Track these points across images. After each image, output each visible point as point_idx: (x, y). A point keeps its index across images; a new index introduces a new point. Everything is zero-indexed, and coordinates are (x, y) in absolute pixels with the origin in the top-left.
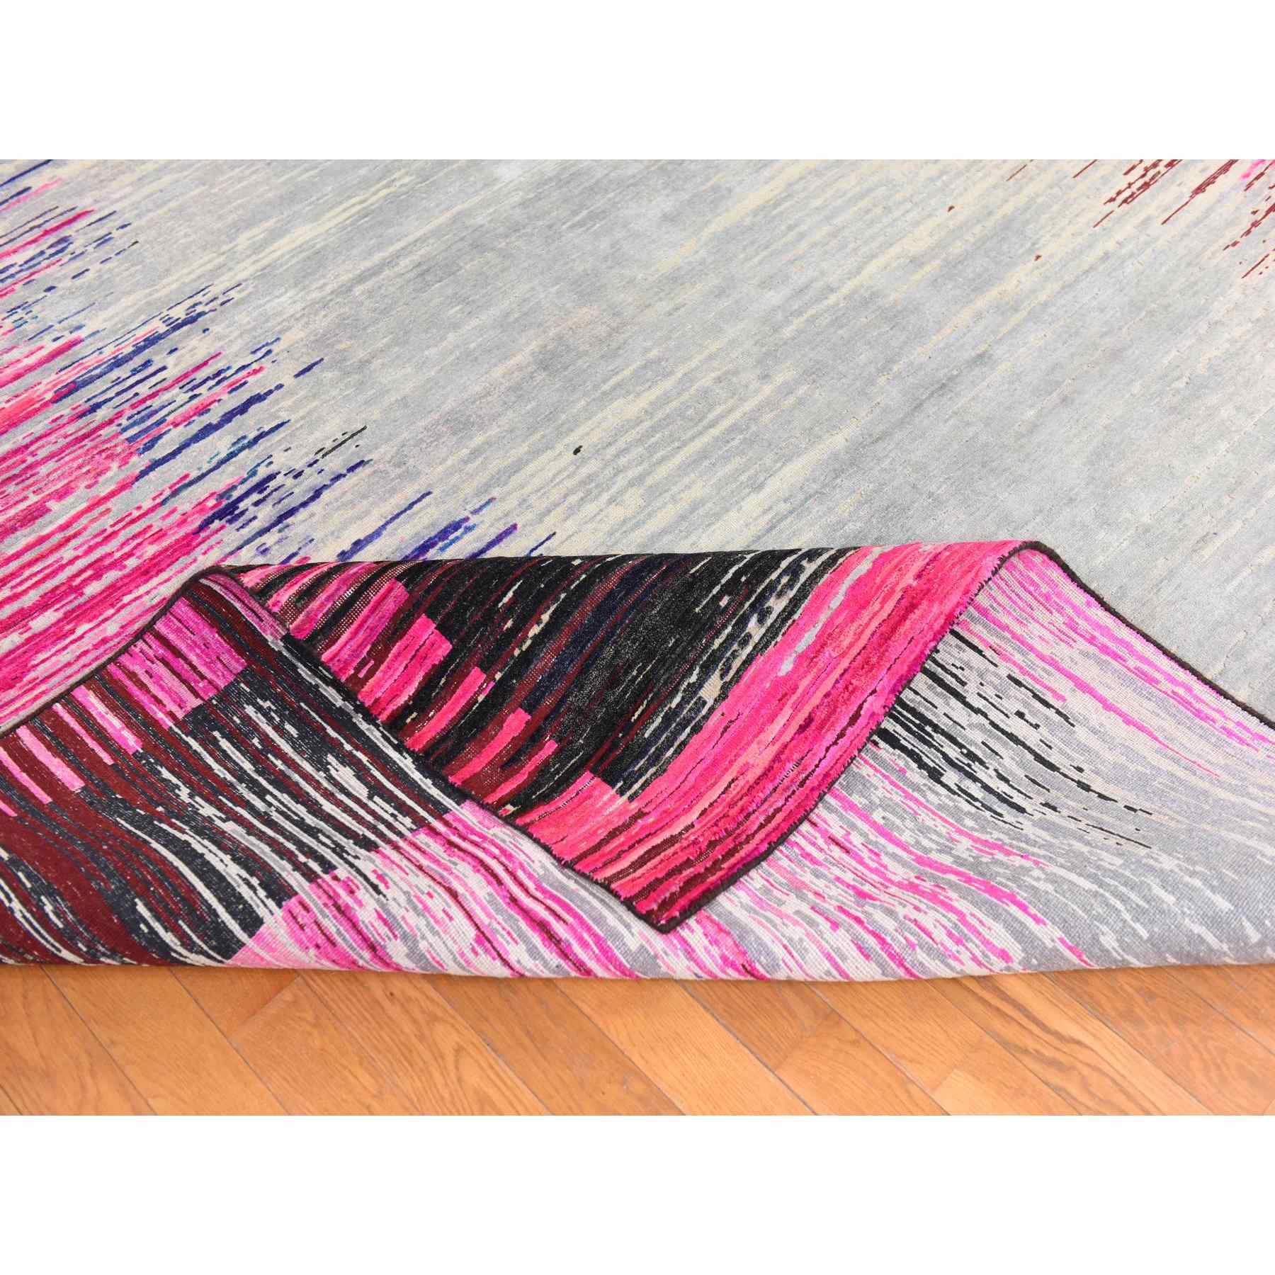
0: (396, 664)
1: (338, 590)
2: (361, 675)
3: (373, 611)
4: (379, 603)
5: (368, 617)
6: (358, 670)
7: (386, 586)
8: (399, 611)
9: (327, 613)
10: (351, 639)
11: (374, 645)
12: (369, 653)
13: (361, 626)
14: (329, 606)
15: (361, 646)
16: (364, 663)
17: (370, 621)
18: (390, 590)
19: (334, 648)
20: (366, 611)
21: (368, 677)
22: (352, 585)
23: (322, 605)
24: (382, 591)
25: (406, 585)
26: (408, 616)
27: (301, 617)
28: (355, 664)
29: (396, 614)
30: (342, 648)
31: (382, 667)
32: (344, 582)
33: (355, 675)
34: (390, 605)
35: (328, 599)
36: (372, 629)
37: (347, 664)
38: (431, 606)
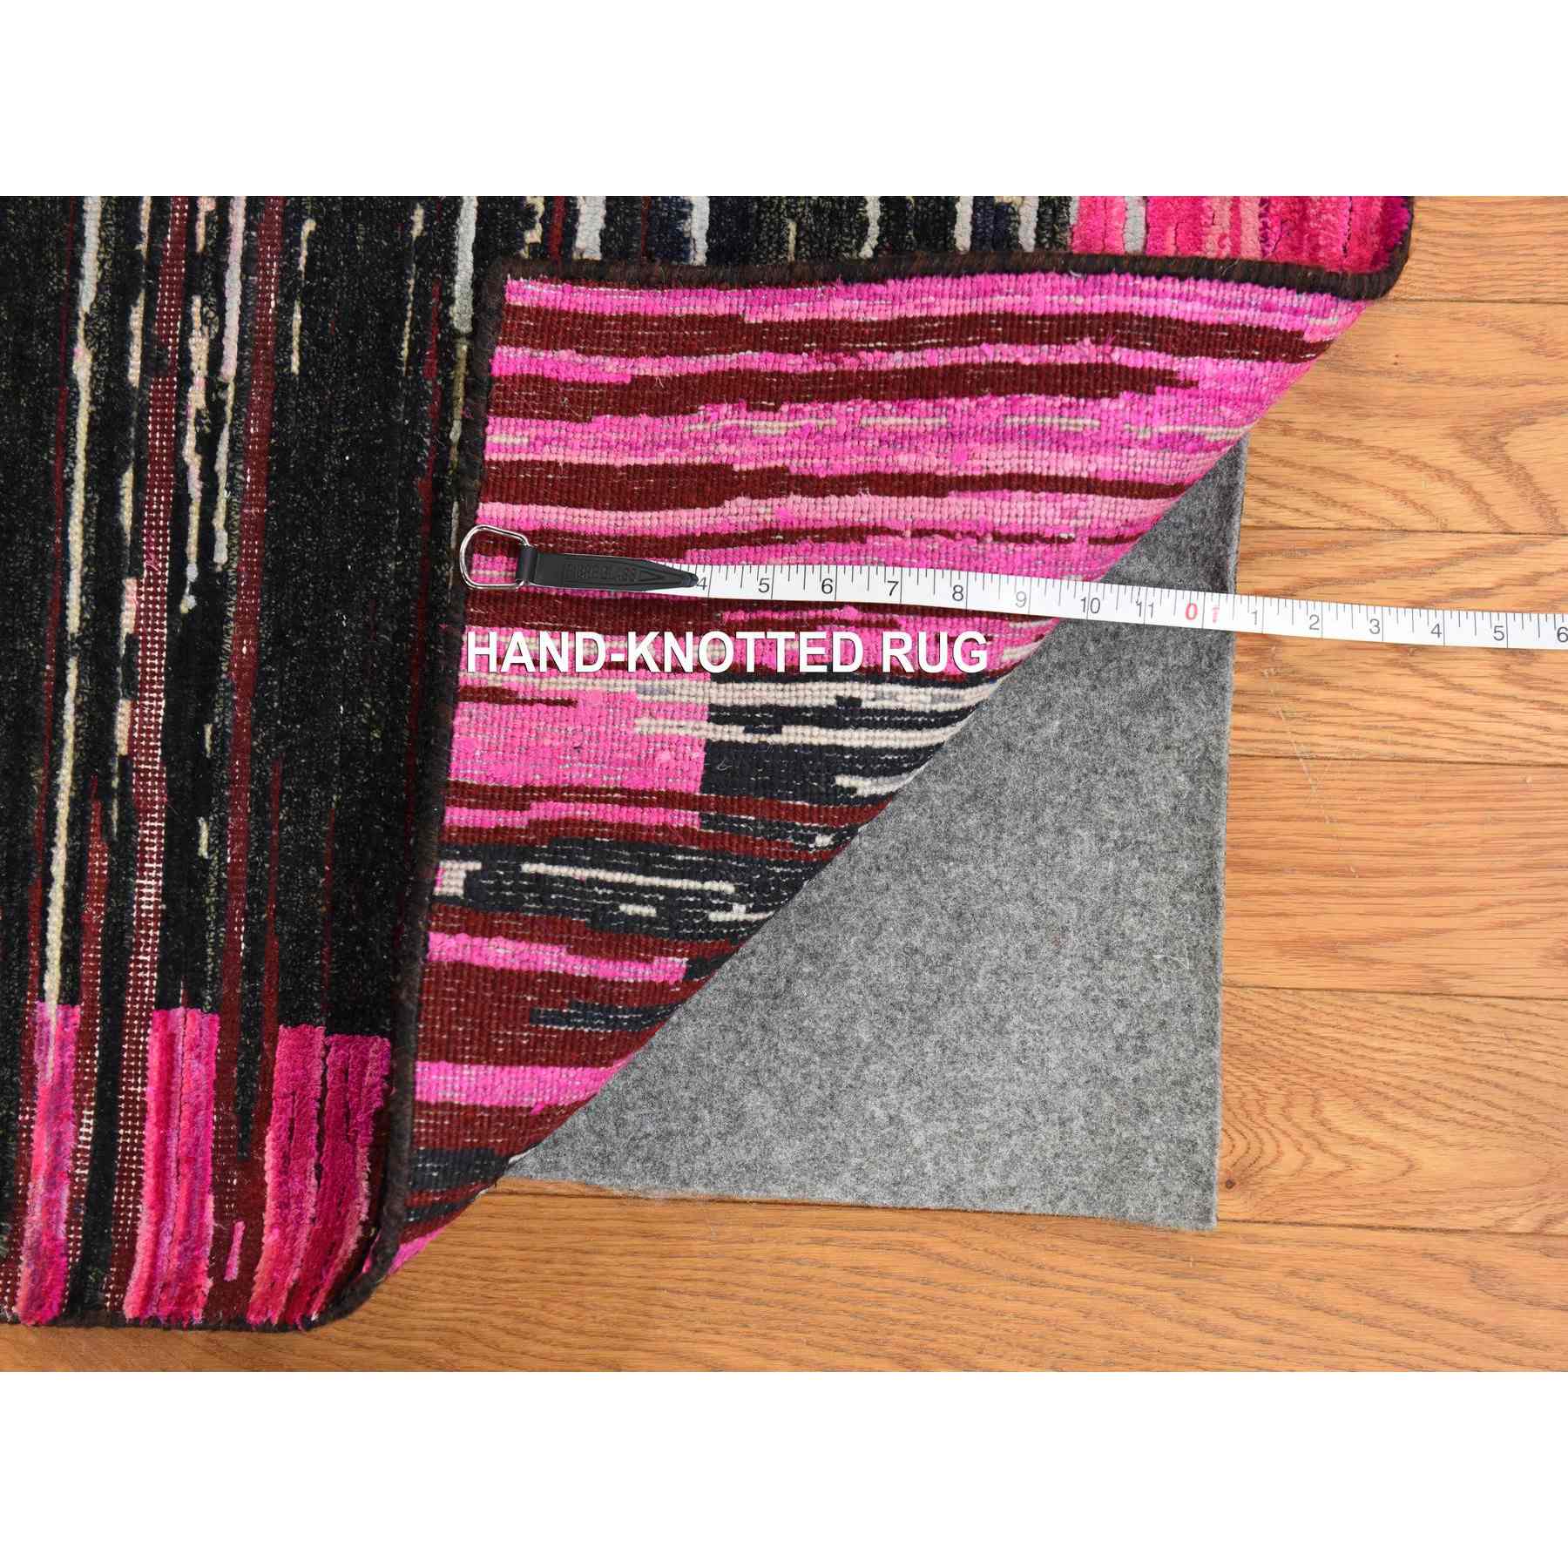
0: (295, 1186)
1: (57, 1144)
2: (233, 1273)
3: (165, 1121)
4: (166, 1091)
5: (163, 1142)
6: (218, 1271)
7: (152, 1041)
8: (223, 1069)
9: (72, 1212)
10: (160, 1219)
11: (219, 1188)
12: (219, 1215)
13: (161, 1174)
14: (66, 1193)
15: (193, 1213)
16: (222, 1243)
17: (173, 1144)
18: (169, 1046)
19: (139, 1270)
20: (150, 1132)
21: (248, 1267)
22: (79, 1107)
23: (50, 1205)
24: (154, 1060)
25: (194, 1001)
26: (250, 1061)
27: (25, 1270)
28: (204, 1265)
29: (220, 1082)
30: (155, 1256)
31: (268, 1218)
32: (57, 1115)
33: (220, 1283)
34: (195, 1073)
35: (52, 1184)
36: (191, 1160)
37: (186, 1278)
38: (284, 996)
